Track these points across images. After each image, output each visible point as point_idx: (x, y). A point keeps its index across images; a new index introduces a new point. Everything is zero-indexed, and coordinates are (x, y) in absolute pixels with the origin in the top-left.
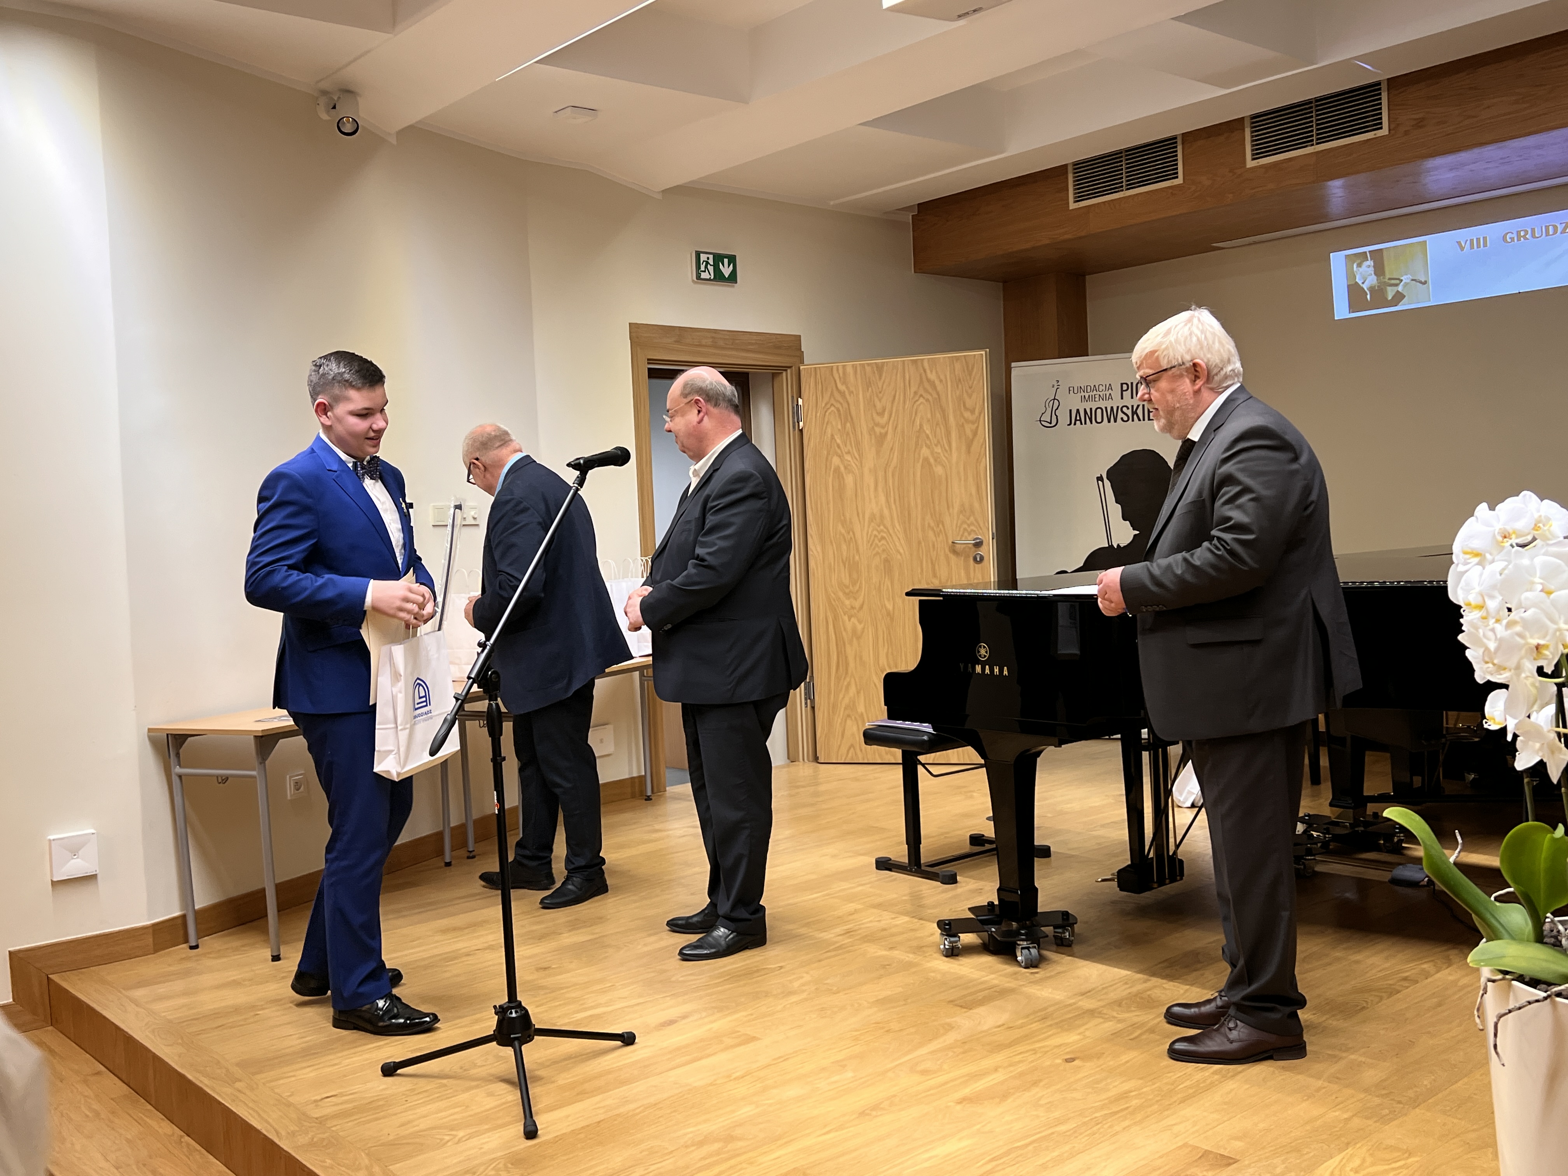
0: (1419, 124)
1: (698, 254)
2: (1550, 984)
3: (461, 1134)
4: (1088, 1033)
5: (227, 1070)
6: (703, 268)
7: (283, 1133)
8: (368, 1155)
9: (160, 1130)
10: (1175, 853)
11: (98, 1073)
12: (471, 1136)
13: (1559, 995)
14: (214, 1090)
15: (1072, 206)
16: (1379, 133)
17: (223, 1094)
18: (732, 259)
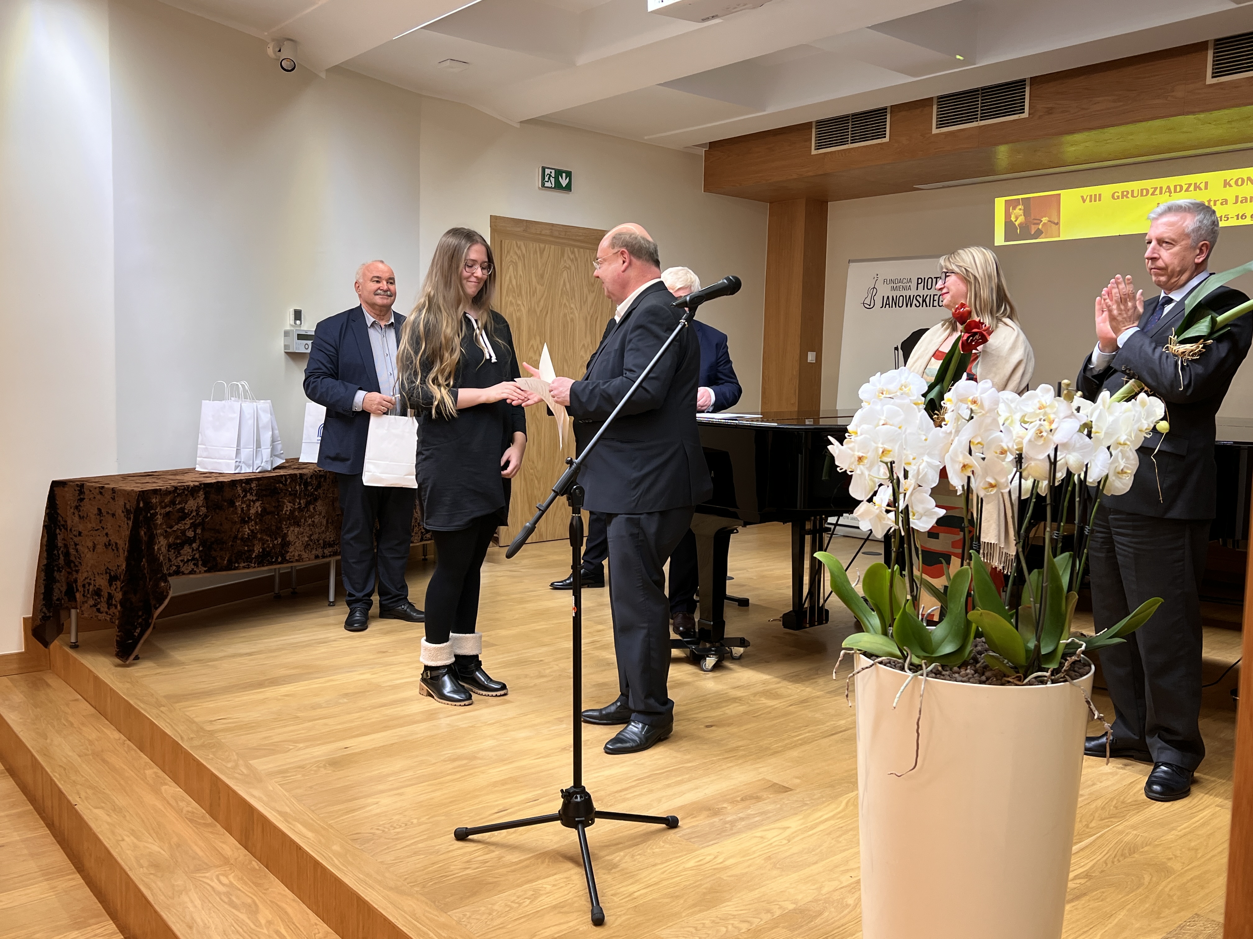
0: (1050, 111)
1: (544, 169)
2: (878, 657)
3: (301, 745)
4: (728, 711)
5: (157, 699)
6: (546, 179)
7: (185, 738)
8: (237, 754)
9: (111, 736)
10: (823, 605)
11: (77, 700)
12: (307, 747)
13: (881, 663)
14: (145, 710)
15: (814, 152)
16: (1023, 116)
17: (151, 714)
18: (569, 174)
